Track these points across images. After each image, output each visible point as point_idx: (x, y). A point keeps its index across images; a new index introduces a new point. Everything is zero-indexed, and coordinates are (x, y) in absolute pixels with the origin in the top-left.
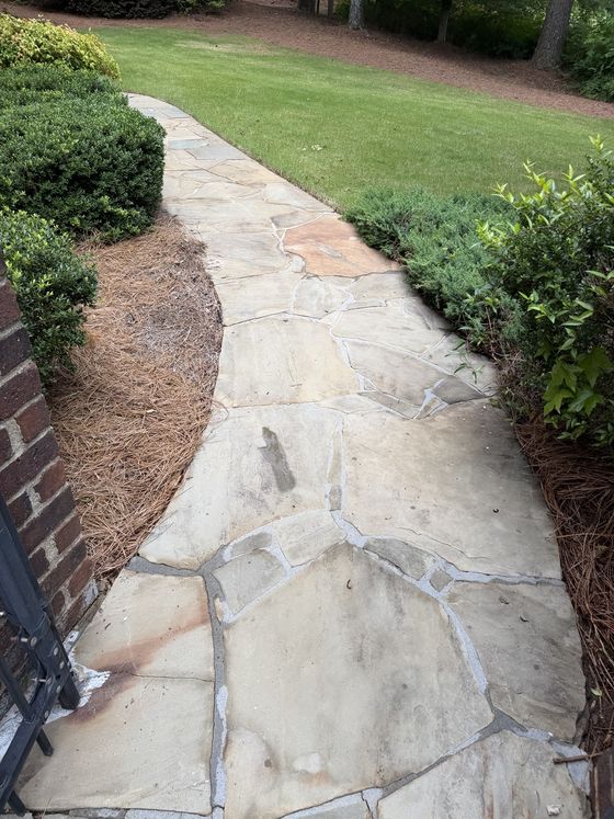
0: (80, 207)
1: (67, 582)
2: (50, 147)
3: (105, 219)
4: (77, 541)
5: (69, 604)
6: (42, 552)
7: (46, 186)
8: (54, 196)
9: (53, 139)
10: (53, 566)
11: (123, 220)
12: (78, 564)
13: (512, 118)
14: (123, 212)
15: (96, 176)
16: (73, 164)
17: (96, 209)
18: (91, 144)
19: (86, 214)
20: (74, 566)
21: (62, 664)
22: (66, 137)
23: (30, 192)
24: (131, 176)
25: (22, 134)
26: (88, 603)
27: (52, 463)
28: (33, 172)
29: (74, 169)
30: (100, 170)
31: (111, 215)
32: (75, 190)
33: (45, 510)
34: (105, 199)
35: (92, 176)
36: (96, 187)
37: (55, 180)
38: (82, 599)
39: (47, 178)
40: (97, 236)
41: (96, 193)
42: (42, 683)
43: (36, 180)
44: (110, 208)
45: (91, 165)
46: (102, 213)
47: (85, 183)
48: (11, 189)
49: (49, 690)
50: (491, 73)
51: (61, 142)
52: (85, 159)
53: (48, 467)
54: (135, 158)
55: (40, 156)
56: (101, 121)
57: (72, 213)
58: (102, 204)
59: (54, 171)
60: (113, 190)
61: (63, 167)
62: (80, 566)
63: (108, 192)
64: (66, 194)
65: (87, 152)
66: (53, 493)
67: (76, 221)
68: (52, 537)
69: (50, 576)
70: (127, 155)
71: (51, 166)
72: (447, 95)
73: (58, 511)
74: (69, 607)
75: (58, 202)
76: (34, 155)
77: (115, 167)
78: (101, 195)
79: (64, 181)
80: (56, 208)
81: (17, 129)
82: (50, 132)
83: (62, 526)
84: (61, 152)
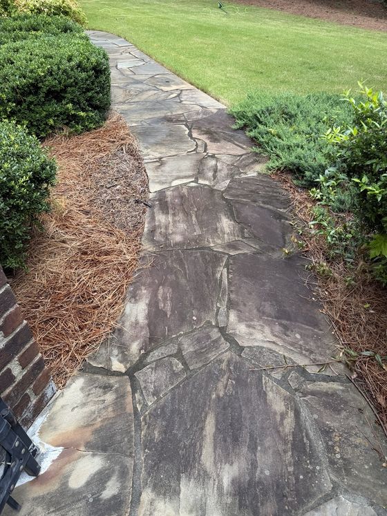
0: (54, 112)
1: (32, 386)
2: (31, 71)
3: (70, 119)
4: (37, 359)
5: (34, 400)
6: (9, 371)
7: (30, 98)
8: (35, 105)
9: (33, 65)
10: (19, 378)
11: (82, 119)
12: (38, 374)
13: (351, 39)
14: (82, 114)
15: (64, 91)
16: (47, 83)
17: (65, 112)
18: (59, 69)
19: (58, 116)
20: (35, 376)
21: (23, 451)
22: (42, 64)
23: (19, 103)
24: (88, 90)
25: (12, 63)
26: (49, 397)
27: (11, 310)
28: (20, 89)
29: (48, 86)
30: (66, 87)
31: (74, 116)
32: (50, 100)
33: (8, 342)
34: (70, 106)
35: (61, 90)
36: (64, 98)
37: (36, 93)
38: (44, 395)
39: (30, 93)
40: (66, 131)
41: (64, 102)
42: (9, 466)
43: (23, 94)
44: (73, 112)
45: (60, 83)
46: (68, 115)
47: (56, 95)
48: (6, 101)
49: (14, 470)
50: (337, 8)
51: (39, 68)
52: (55, 79)
53: (8, 312)
54: (90, 77)
55: (25, 77)
56: (66, 51)
57: (48, 116)
58: (68, 109)
59: (34, 88)
60: (76, 100)
61: (40, 85)
62: (40, 375)
63: (72, 101)
64: (44, 104)
65: (57, 74)
66: (14, 330)
67: (51, 122)
68: (16, 359)
69: (16, 385)
70: (84, 75)
71: (32, 85)
72: (307, 24)
73: (19, 341)
74: (34, 402)
75: (39, 109)
76: (20, 77)
77: (76, 84)
78: (67, 103)
79: (42, 95)
80: (37, 113)
81: (9, 60)
82: (31, 61)
83: (24, 350)
84: (38, 74)
